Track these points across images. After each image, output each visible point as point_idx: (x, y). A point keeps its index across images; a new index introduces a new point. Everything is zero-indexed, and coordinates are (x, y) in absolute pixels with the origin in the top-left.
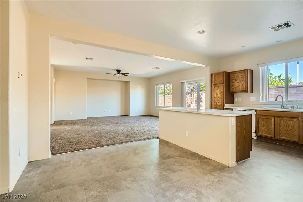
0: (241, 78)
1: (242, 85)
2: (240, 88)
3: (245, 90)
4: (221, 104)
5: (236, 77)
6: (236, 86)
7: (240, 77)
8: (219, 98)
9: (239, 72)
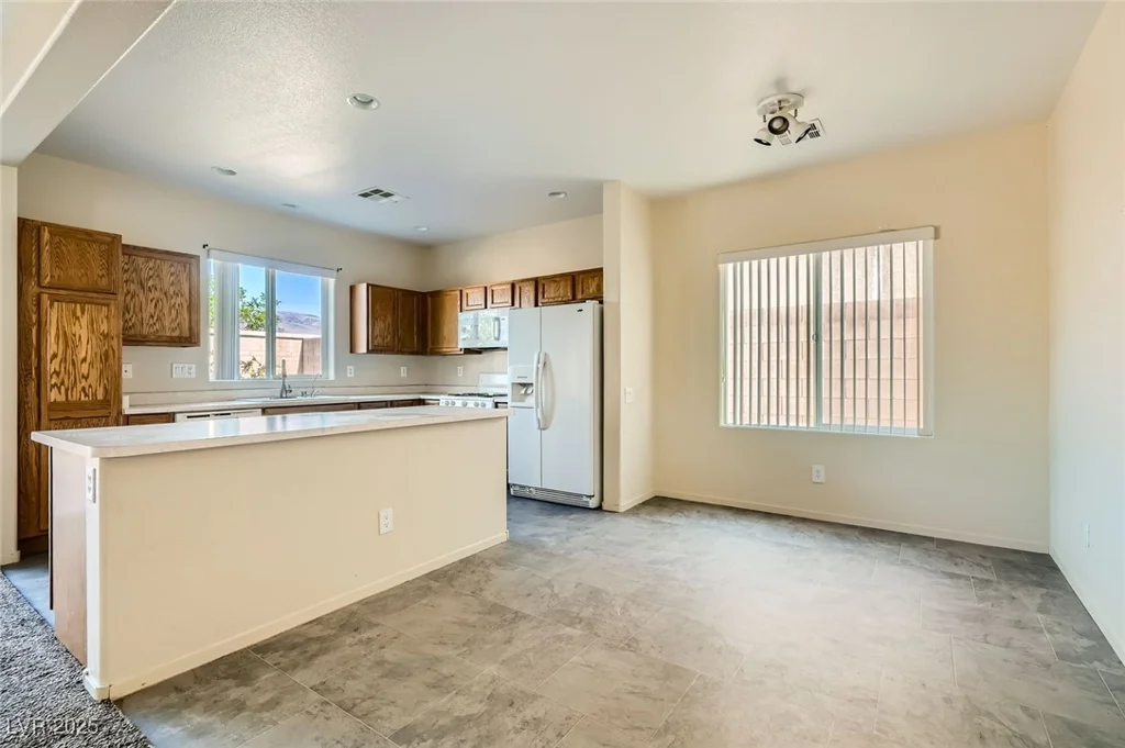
6: (146, 315)
7: (168, 280)
9: (166, 257)
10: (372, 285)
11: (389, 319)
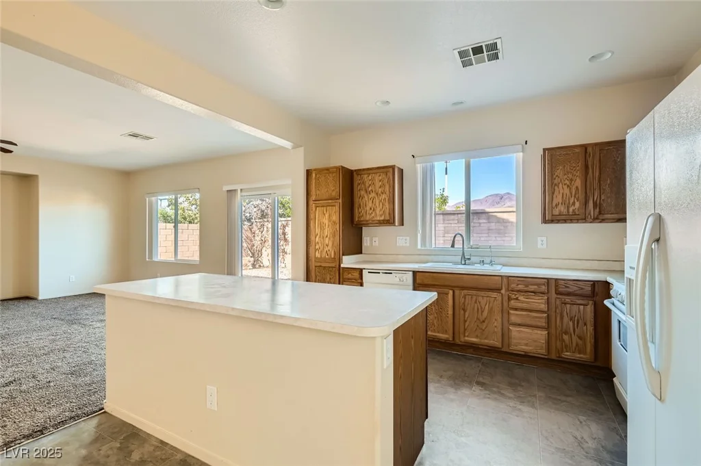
0: (380, 187)
1: (381, 204)
2: (378, 212)
3: (387, 218)
4: (333, 257)
5: (367, 185)
6: (368, 208)
7: (378, 184)
8: (327, 239)
9: (375, 171)
10: (549, 149)
11: (578, 183)
